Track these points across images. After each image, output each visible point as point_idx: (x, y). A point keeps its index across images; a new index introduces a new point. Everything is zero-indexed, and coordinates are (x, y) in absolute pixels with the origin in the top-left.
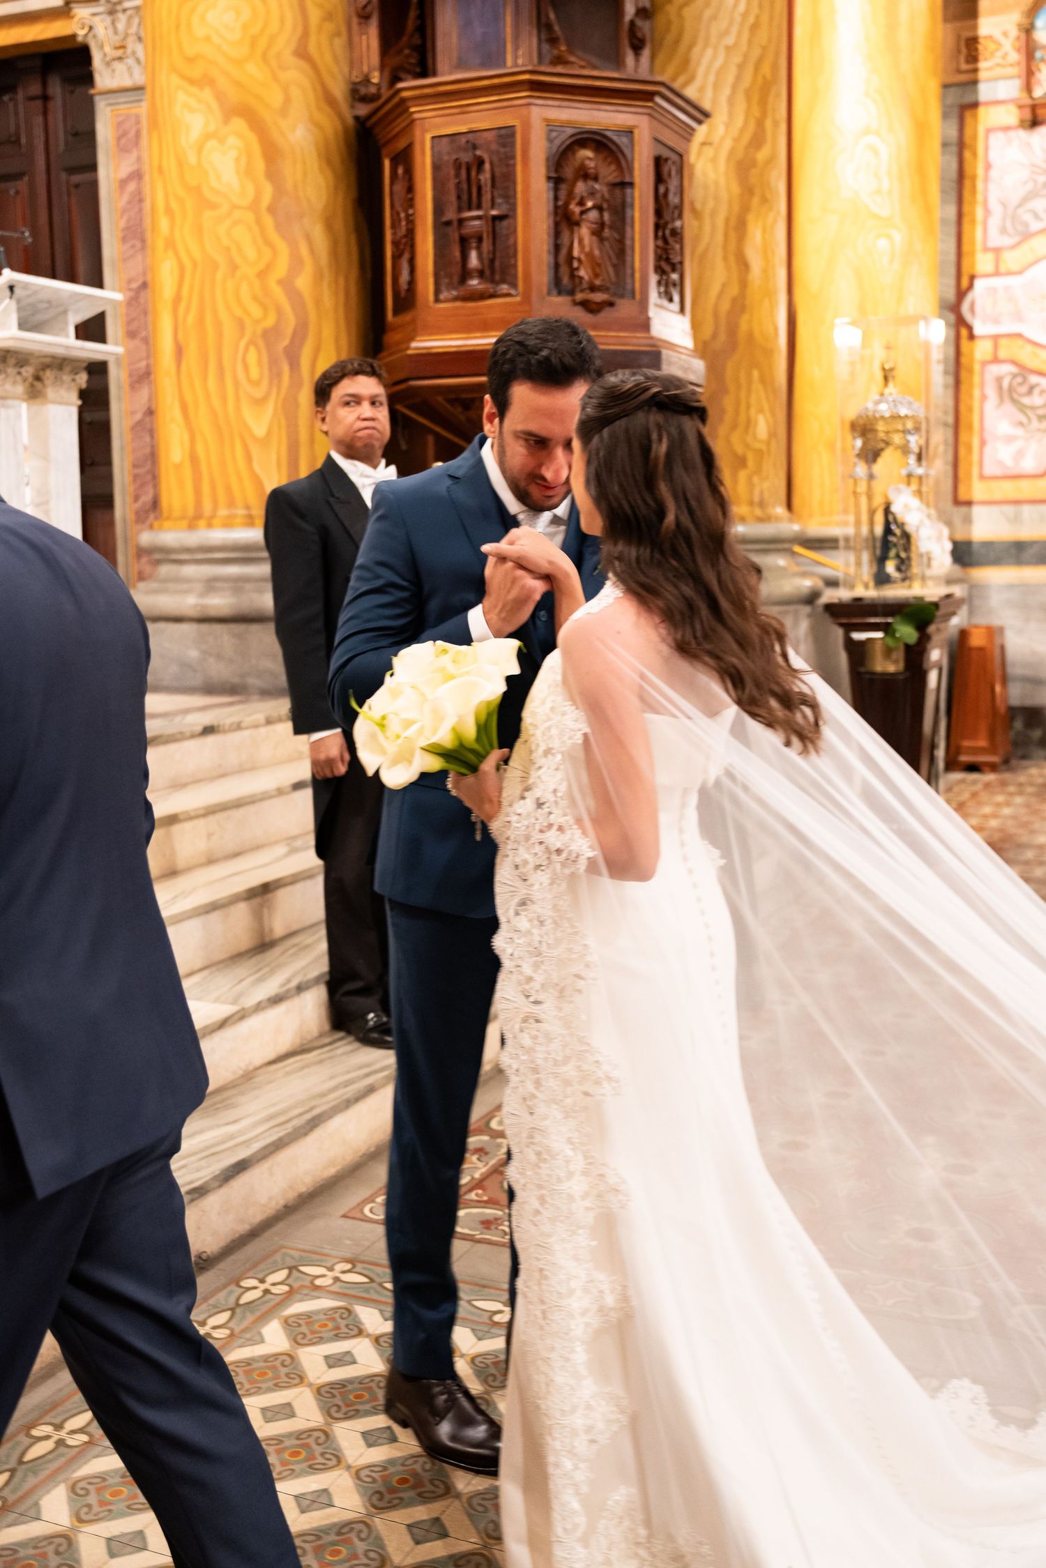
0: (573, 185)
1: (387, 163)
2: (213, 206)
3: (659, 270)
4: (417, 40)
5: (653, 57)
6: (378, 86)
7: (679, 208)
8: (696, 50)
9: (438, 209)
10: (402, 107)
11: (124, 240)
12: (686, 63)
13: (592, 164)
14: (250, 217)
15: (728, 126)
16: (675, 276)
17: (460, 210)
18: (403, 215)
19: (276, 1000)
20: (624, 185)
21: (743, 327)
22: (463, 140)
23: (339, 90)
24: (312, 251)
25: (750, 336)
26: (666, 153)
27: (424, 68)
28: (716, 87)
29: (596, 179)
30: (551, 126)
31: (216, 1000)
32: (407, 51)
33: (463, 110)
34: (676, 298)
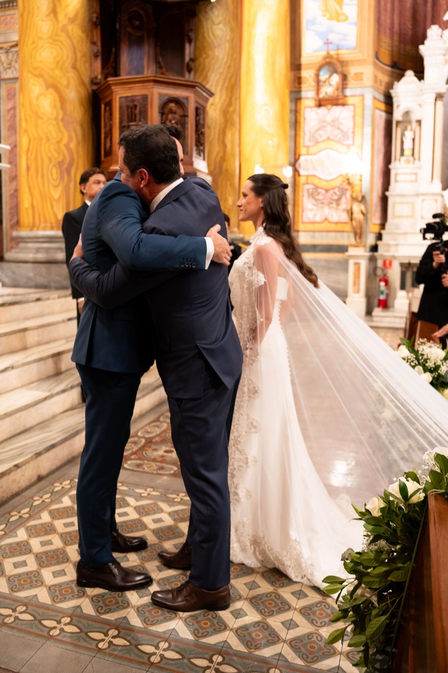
0: (168, 115)
1: (103, 106)
2: (42, 118)
3: (197, 145)
4: (114, 65)
5: (195, 75)
6: (100, 80)
7: (203, 126)
8: (209, 74)
9: (121, 122)
10: (109, 87)
11: (9, 130)
12: (206, 78)
13: (174, 109)
14: (54, 122)
15: (220, 99)
16: (202, 148)
17: (128, 122)
18: (108, 123)
19: (64, 391)
20: (185, 116)
21: (224, 166)
22: (130, 99)
23: (87, 80)
24: (76, 135)
25: (227, 170)
26: (199, 106)
27: (116, 73)
28: (216, 85)
29: (175, 113)
30: (160, 95)
31: (43, 391)
32: (110, 69)
33: (130, 89)
34: (202, 155)
